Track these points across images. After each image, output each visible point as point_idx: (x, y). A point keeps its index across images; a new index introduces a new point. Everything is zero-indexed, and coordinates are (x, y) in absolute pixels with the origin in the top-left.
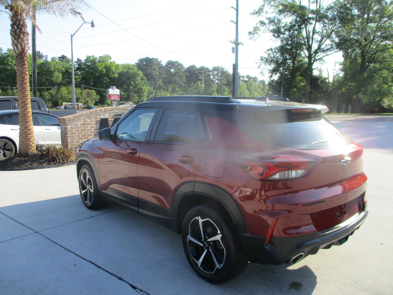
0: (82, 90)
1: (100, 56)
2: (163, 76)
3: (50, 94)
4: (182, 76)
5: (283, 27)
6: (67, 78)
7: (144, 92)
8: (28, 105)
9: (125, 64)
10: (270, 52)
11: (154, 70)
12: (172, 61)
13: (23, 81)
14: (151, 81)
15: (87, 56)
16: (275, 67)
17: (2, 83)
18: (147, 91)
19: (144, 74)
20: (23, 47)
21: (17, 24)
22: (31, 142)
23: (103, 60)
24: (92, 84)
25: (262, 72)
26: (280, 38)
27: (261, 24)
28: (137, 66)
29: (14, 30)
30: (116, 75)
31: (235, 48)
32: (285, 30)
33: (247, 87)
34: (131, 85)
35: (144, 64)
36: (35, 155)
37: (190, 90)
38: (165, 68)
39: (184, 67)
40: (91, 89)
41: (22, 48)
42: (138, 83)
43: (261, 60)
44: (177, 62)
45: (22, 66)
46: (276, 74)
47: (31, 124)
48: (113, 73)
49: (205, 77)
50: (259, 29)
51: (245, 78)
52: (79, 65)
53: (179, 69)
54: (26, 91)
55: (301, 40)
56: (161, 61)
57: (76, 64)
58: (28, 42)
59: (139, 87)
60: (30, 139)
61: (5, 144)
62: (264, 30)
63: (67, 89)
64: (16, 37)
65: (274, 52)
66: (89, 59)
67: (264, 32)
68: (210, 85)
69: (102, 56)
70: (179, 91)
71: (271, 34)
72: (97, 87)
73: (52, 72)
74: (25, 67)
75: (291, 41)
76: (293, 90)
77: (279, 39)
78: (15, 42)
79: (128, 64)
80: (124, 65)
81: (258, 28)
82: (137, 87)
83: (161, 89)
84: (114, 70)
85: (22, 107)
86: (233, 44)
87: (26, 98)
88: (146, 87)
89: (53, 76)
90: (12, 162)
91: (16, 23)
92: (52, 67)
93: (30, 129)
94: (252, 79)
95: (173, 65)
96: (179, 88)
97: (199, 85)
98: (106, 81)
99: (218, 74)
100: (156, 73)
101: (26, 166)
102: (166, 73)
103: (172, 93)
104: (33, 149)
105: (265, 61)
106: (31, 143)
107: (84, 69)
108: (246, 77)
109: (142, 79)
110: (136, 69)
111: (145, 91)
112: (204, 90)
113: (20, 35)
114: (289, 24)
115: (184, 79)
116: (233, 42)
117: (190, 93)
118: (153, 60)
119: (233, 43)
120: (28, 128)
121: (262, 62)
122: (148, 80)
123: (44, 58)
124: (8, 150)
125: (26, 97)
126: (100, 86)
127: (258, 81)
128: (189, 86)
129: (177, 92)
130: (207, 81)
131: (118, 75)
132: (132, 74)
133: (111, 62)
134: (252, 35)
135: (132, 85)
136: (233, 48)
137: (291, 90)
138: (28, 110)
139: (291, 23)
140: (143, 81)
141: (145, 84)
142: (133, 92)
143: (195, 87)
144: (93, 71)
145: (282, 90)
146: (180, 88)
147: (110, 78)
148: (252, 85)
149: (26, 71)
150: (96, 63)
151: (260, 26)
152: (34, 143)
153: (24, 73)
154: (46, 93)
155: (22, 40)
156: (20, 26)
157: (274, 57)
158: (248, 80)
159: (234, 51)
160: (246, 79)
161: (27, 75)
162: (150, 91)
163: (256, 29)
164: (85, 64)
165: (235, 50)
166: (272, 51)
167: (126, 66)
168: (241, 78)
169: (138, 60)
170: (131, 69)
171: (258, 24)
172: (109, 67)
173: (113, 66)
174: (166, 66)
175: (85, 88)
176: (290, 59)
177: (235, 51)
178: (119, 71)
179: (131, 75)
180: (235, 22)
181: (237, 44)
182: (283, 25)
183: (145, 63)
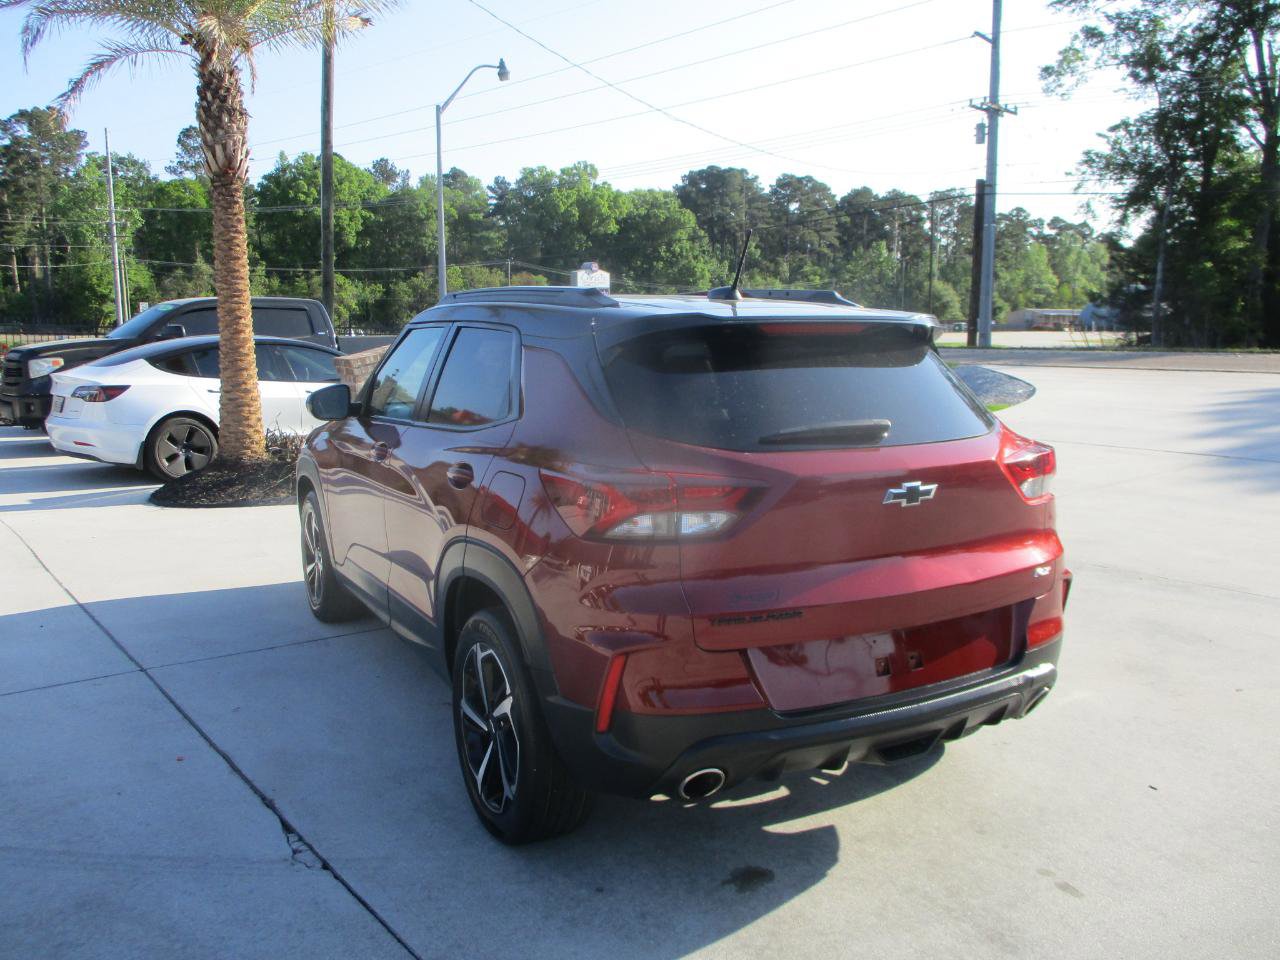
0: (507, 276)
1: (563, 167)
2: (761, 225)
3: (415, 288)
4: (825, 226)
5: (1170, 46)
6: (464, 240)
7: (699, 279)
8: (243, 321)
9: (641, 191)
10: (1122, 133)
11: (733, 207)
12: (792, 177)
13: (231, 249)
14: (722, 243)
15: (524, 169)
16: (1137, 188)
17: (281, 258)
18: (708, 275)
19: (701, 223)
20: (228, 151)
21: (213, 86)
22: (251, 426)
23: (573, 177)
24: (539, 255)
25: (1088, 206)
26: (1156, 85)
27: (1087, 38)
28: (678, 197)
29: (205, 104)
30: (613, 227)
31: (987, 125)
32: (1178, 55)
33: (1049, 260)
34: (659, 258)
35: (700, 190)
36: (259, 465)
37: (849, 271)
38: (771, 200)
39: (834, 196)
40: (536, 273)
41: (226, 156)
42: (682, 252)
43: (1086, 162)
44: (810, 179)
45: (226, 209)
46: (1138, 211)
47: (251, 377)
48: (603, 220)
49: (902, 226)
50: (1080, 55)
51: (1045, 226)
52: (500, 198)
53: (817, 203)
54: (237, 278)
55: (1241, 86)
56: (756, 177)
57: (490, 194)
58: (244, 138)
59: (684, 262)
60: (247, 419)
61: (192, 433)
62: (1099, 59)
63: (463, 273)
64: (211, 123)
65: (1134, 134)
66: (531, 180)
67: (1100, 67)
68: (917, 255)
69: (571, 166)
70: (815, 274)
71: (1125, 70)
72: (551, 265)
73: (421, 221)
74: (236, 210)
75: (1199, 91)
76: (1201, 267)
77: (1151, 88)
78: (209, 137)
79: (651, 191)
80: (636, 193)
81: (1078, 51)
82: (677, 262)
83: (756, 270)
84: (605, 210)
85: (227, 326)
86: (979, 112)
87: (236, 299)
88: (706, 262)
89: (424, 235)
90: (197, 483)
91: (211, 83)
92: (422, 205)
93: (247, 391)
94: (1071, 232)
95: (796, 190)
96: (814, 264)
97: (880, 254)
98: (581, 246)
99: (950, 214)
100: (738, 217)
101: (231, 496)
102: (771, 217)
103: (791, 281)
104: (255, 447)
105: (1101, 165)
106: (252, 430)
107: (514, 210)
108: (1049, 225)
109: (693, 238)
110: (675, 204)
111: (703, 277)
112: (900, 271)
113: (220, 118)
114: (1193, 31)
115: (832, 236)
116: (979, 106)
117: (851, 281)
118: (729, 176)
119: (981, 109)
120: (244, 387)
121: (1089, 171)
122: (713, 240)
123: (399, 180)
124: (200, 450)
125: (238, 296)
126: (562, 262)
127: (1095, 236)
128: (848, 257)
129: (805, 277)
130: (911, 242)
131: (618, 227)
132: (662, 223)
133: (595, 187)
134: (1053, 77)
135: (662, 259)
136: (980, 127)
137: (1192, 266)
138: (242, 336)
139: (1199, 28)
140: (697, 245)
141: (704, 252)
142: (665, 280)
143: (869, 260)
144: (542, 216)
145: (1160, 266)
146: (819, 265)
147: (594, 238)
148: (1069, 251)
149: (239, 221)
150: (551, 191)
151: (1084, 47)
152: (257, 431)
153: (233, 226)
154: (403, 286)
155: (226, 132)
156: (222, 92)
157: (1135, 150)
158: (1058, 234)
159: (984, 134)
160: (1047, 231)
161: (240, 233)
162: (719, 277)
163: (1069, 57)
164: (518, 193)
165: (988, 134)
166: (1129, 132)
167: (644, 196)
168: (1030, 229)
169: (684, 178)
170: (659, 207)
171: (1076, 37)
172: (591, 202)
173: (602, 197)
174: (774, 192)
175: (516, 270)
176: (1193, 158)
177: (986, 137)
178: (621, 213)
179: (658, 226)
180: (990, 37)
181: (994, 111)
182: (1170, 38)
183: (704, 186)
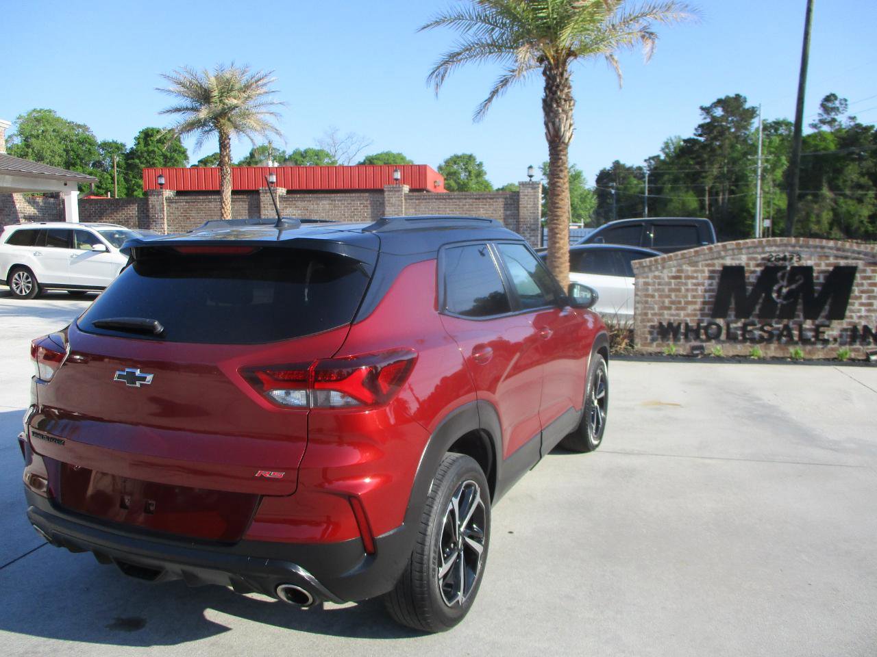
41: (555, 129)
54: (557, 208)
58: (567, 116)
125: (557, 220)
155: (554, 114)
